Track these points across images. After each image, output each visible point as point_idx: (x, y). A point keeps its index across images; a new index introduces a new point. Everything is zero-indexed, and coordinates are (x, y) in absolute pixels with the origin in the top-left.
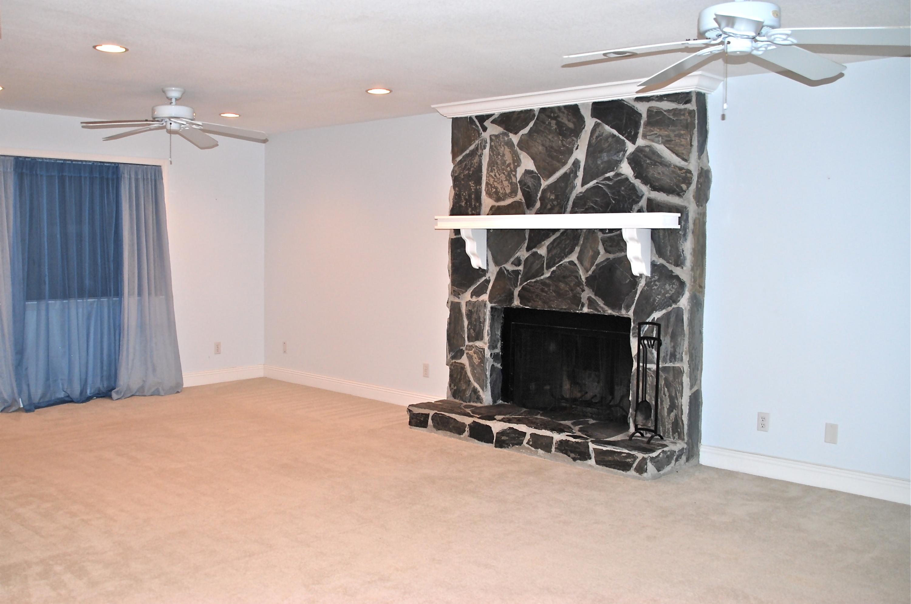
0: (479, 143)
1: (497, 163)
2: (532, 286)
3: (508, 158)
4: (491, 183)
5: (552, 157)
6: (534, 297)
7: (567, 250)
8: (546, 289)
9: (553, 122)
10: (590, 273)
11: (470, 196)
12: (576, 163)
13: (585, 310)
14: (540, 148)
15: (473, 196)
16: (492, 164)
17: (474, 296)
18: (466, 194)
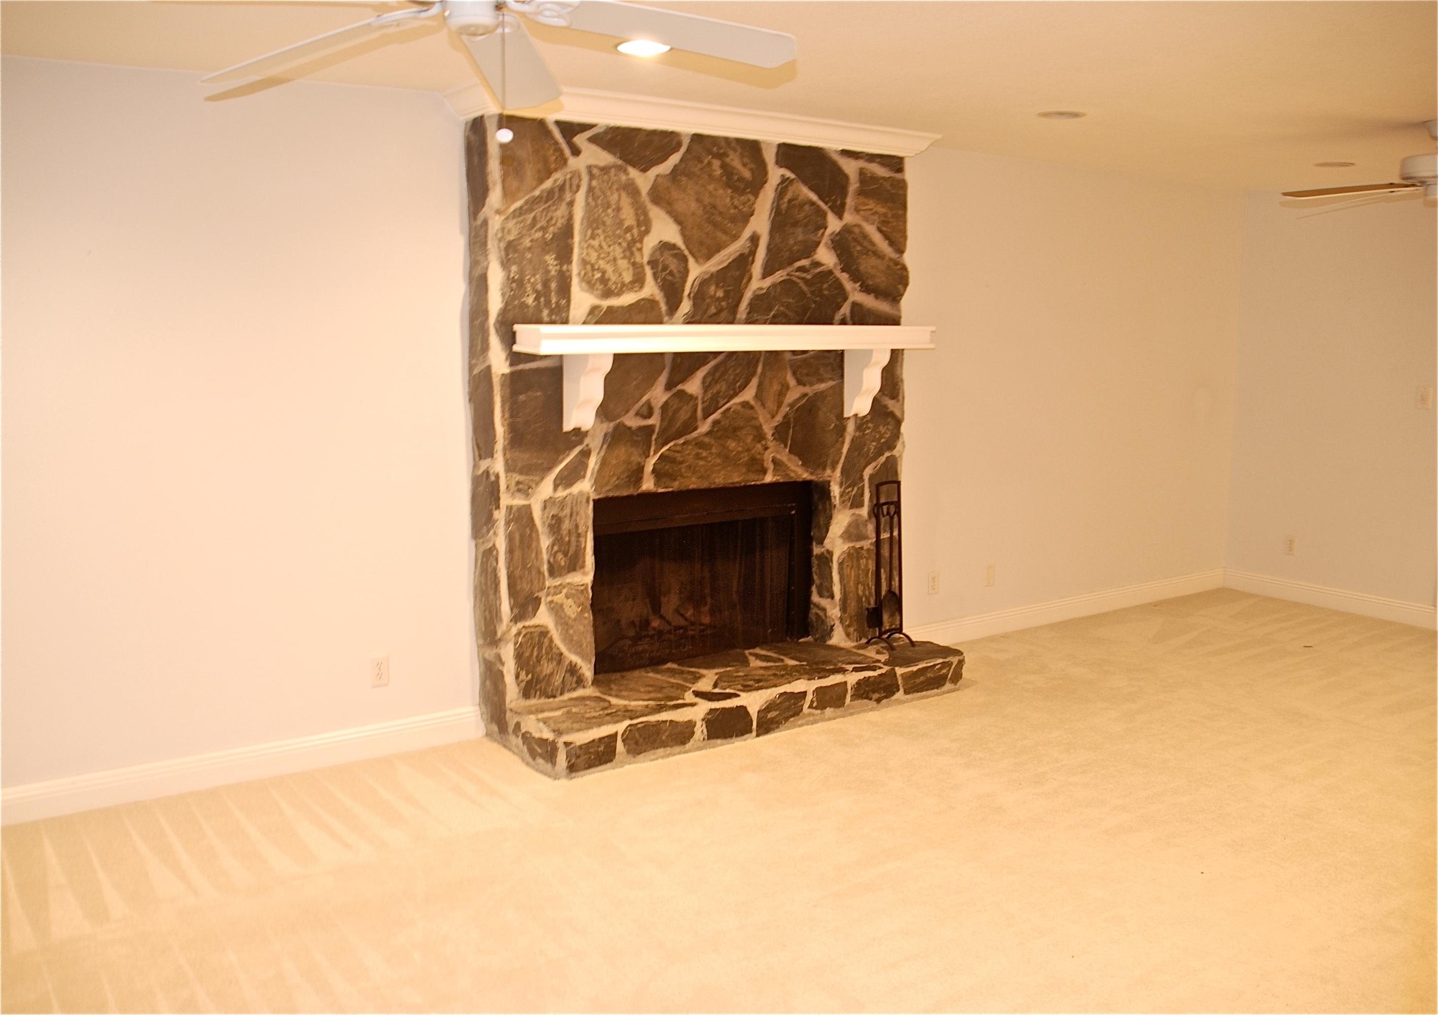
0: (568, 176)
1: (604, 223)
2: (678, 452)
3: (628, 216)
4: (593, 261)
5: (715, 225)
6: (683, 470)
7: (738, 384)
8: (704, 454)
9: (716, 163)
10: (779, 418)
11: (546, 284)
12: (754, 239)
14: (693, 205)
15: (553, 285)
16: (593, 223)
17: (560, 488)
18: (536, 280)
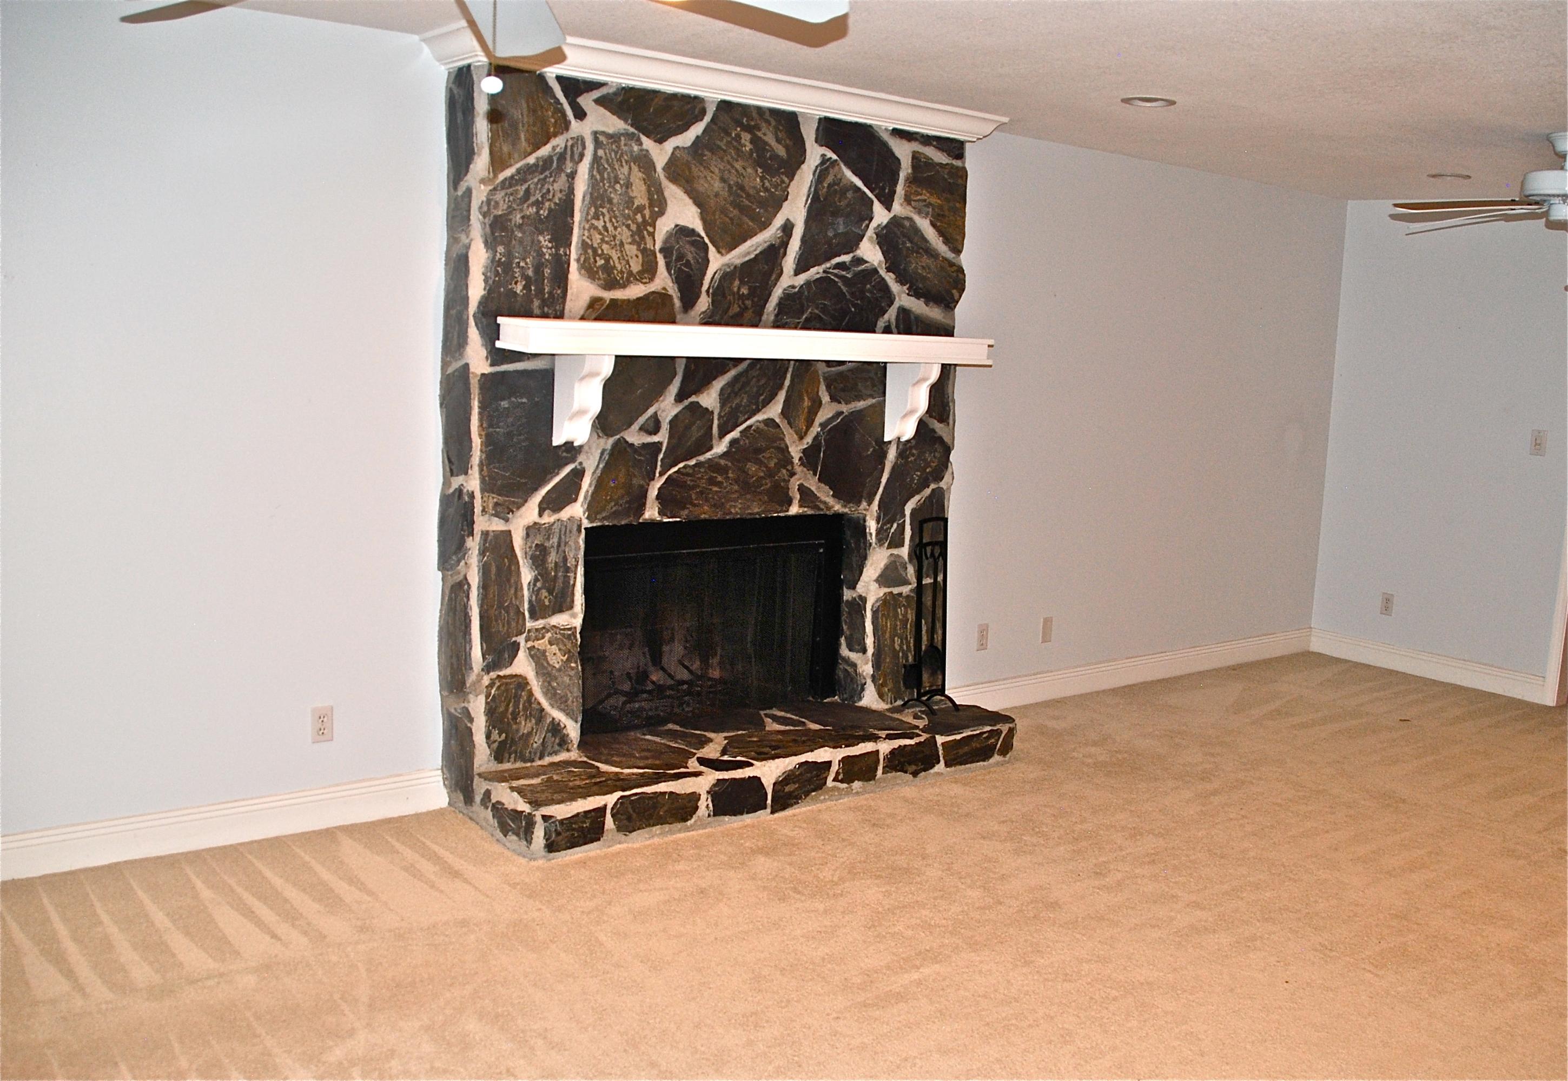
0: (569, 144)
1: (610, 201)
2: (688, 475)
3: (640, 194)
4: (595, 245)
5: (742, 209)
6: (694, 497)
7: (762, 397)
8: (720, 479)
9: (746, 137)
10: (809, 439)
11: (538, 269)
12: (788, 228)
13: (794, 510)
14: (717, 185)
15: (547, 271)
16: (597, 199)
17: (547, 512)
18: (526, 264)
